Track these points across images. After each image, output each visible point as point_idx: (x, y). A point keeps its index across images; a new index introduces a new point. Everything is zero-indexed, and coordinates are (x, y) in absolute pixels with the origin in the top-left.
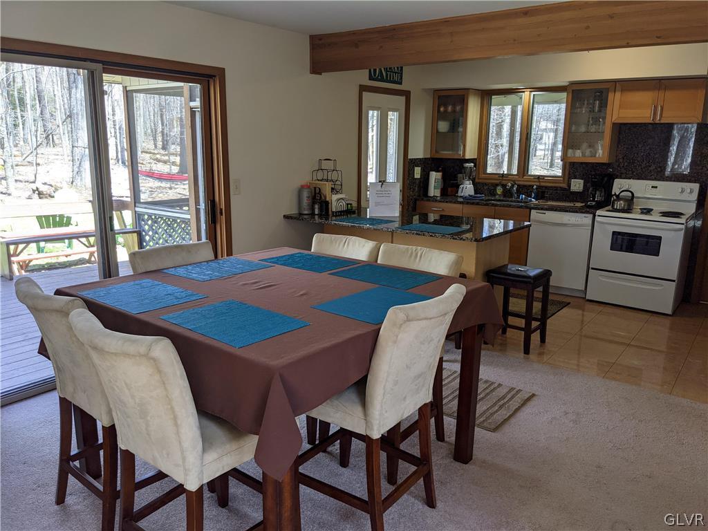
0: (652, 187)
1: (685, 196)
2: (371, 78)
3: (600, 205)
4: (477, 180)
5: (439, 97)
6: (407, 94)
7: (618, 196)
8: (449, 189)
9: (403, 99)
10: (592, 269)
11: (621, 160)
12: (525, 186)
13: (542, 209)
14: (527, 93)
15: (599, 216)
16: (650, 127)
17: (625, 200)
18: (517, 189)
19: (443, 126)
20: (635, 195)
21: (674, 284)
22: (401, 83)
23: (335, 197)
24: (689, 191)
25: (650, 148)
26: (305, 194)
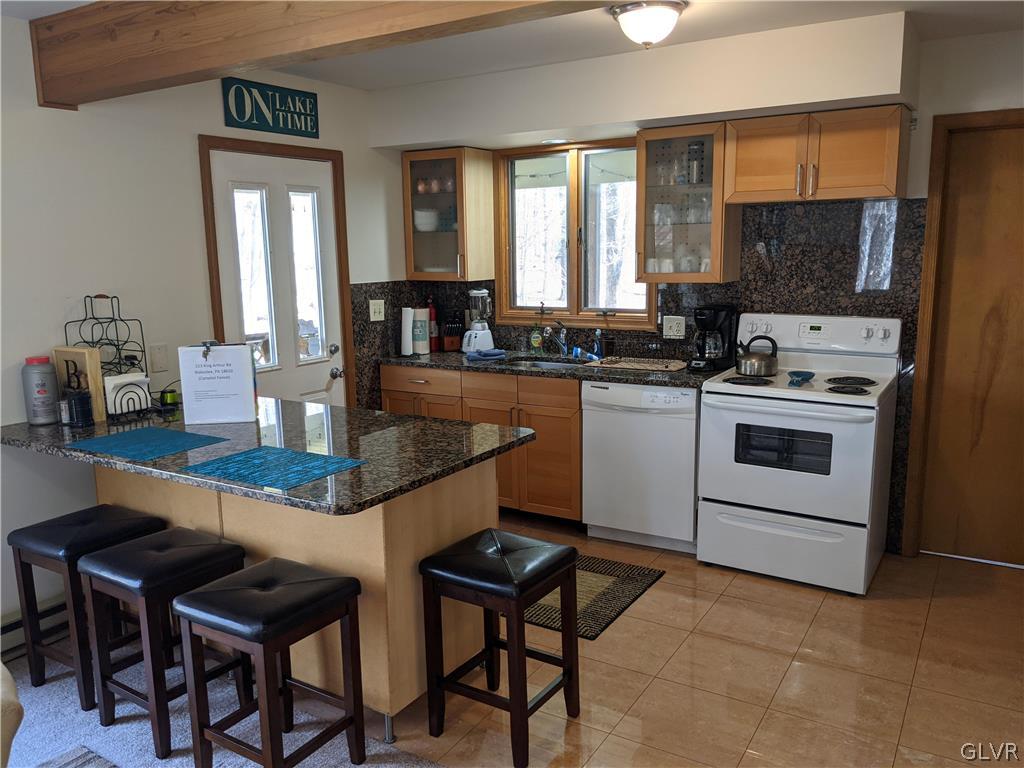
0: (812, 328)
1: (876, 345)
2: (229, 122)
3: (714, 368)
4: (498, 321)
5: (413, 164)
6: (335, 158)
7: (746, 349)
8: (447, 340)
9: (327, 166)
10: (705, 499)
11: (751, 277)
12: (581, 330)
13: (601, 379)
14: (573, 154)
15: (708, 392)
16: (800, 210)
17: (761, 356)
18: (567, 336)
19: (425, 220)
20: (779, 346)
21: (864, 532)
22: (316, 135)
23: (111, 382)
24: (881, 334)
25: (803, 252)
26: (36, 377)
